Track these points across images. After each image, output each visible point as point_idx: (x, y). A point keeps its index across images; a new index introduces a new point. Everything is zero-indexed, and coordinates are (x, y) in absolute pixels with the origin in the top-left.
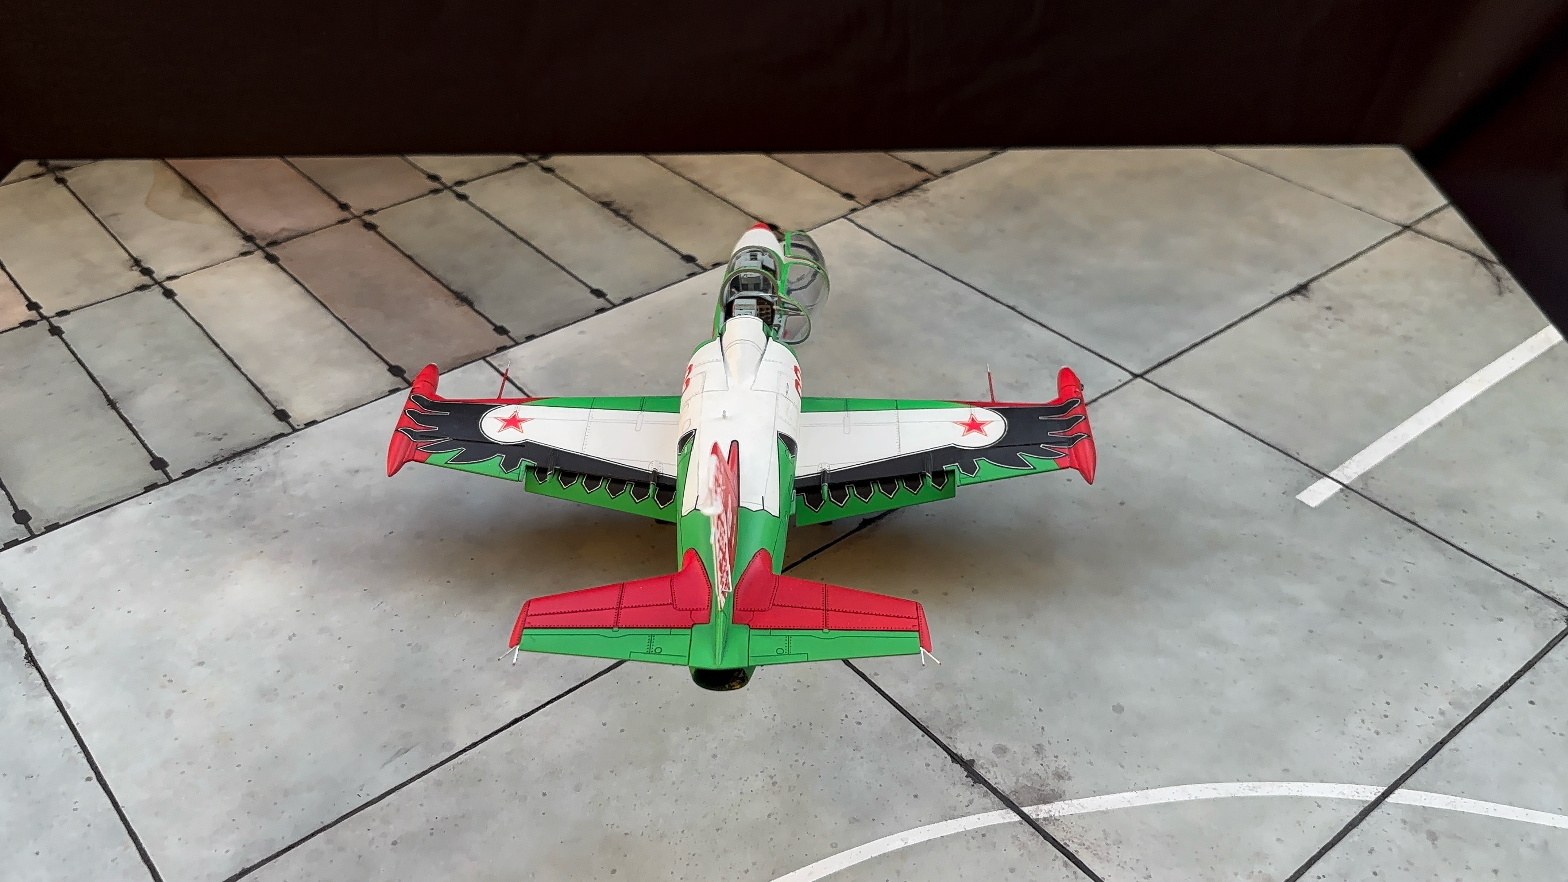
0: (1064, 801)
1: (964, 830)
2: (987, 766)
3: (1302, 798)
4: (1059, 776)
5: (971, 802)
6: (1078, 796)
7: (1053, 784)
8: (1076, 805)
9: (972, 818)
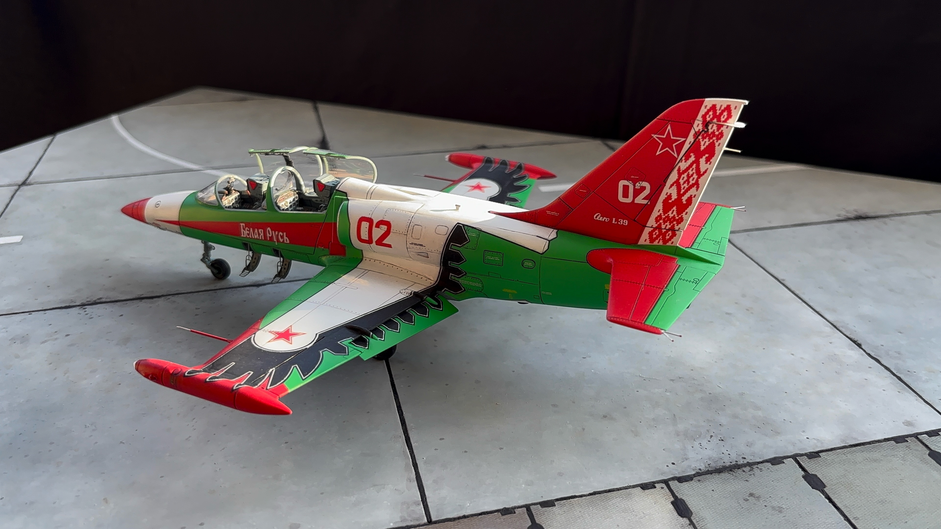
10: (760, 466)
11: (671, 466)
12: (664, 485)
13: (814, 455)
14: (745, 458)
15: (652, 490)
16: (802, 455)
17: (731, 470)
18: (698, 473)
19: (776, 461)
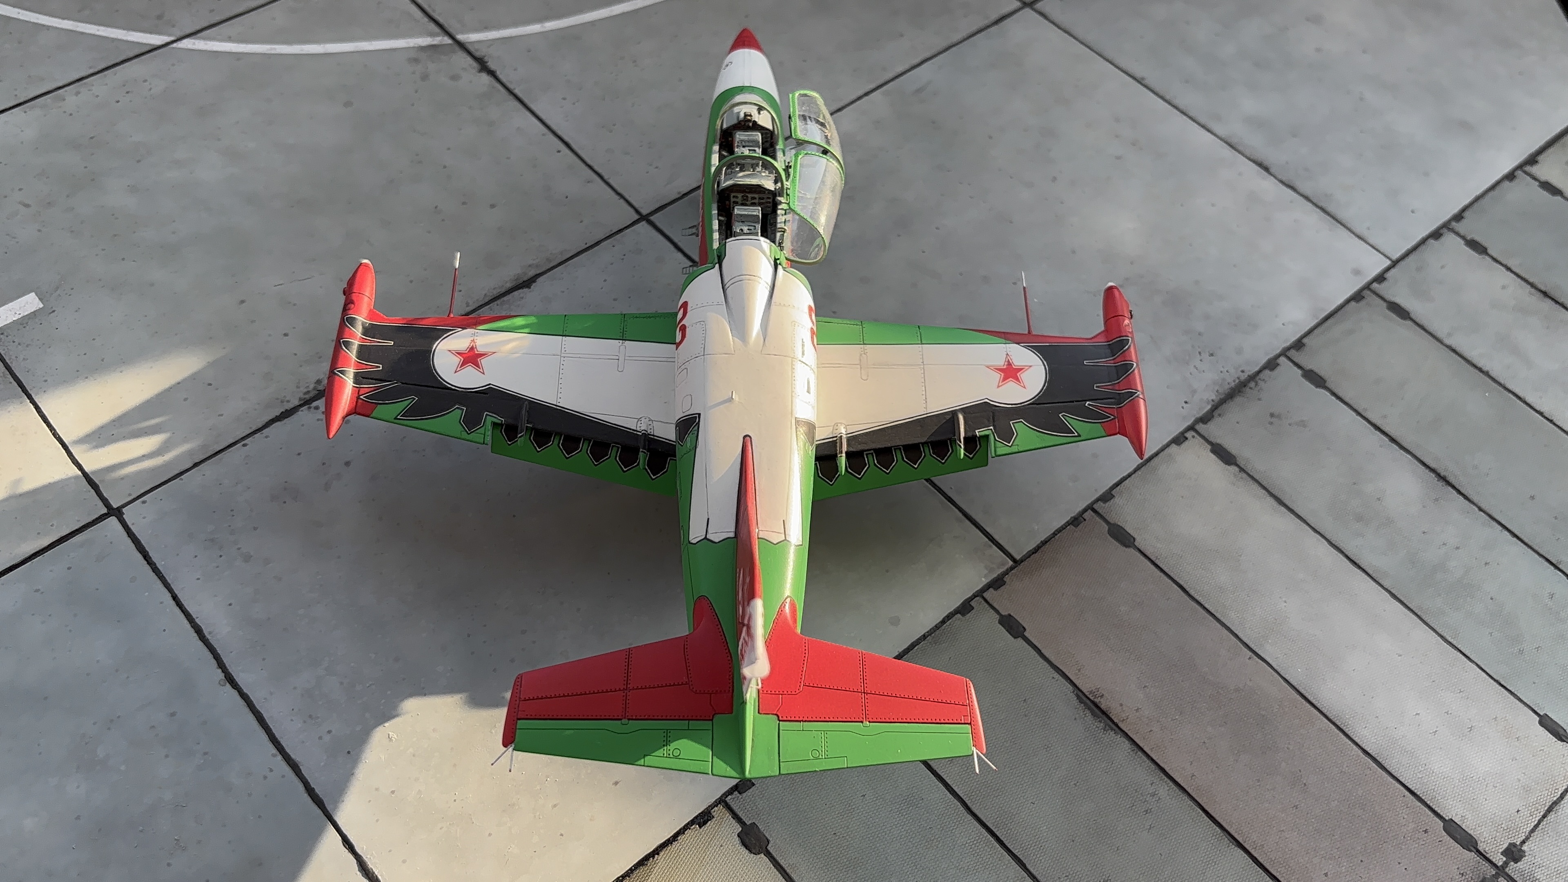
0: (420, 46)
1: (497, 31)
2: (469, 68)
4: (416, 61)
5: (489, 47)
7: (423, 56)
8: (412, 43)
10: (1261, 376)
11: (1185, 405)
12: (1193, 433)
13: (1299, 345)
14: (1243, 371)
15: (1187, 443)
16: (1289, 349)
17: (1239, 392)
18: (1213, 406)
19: (1271, 365)
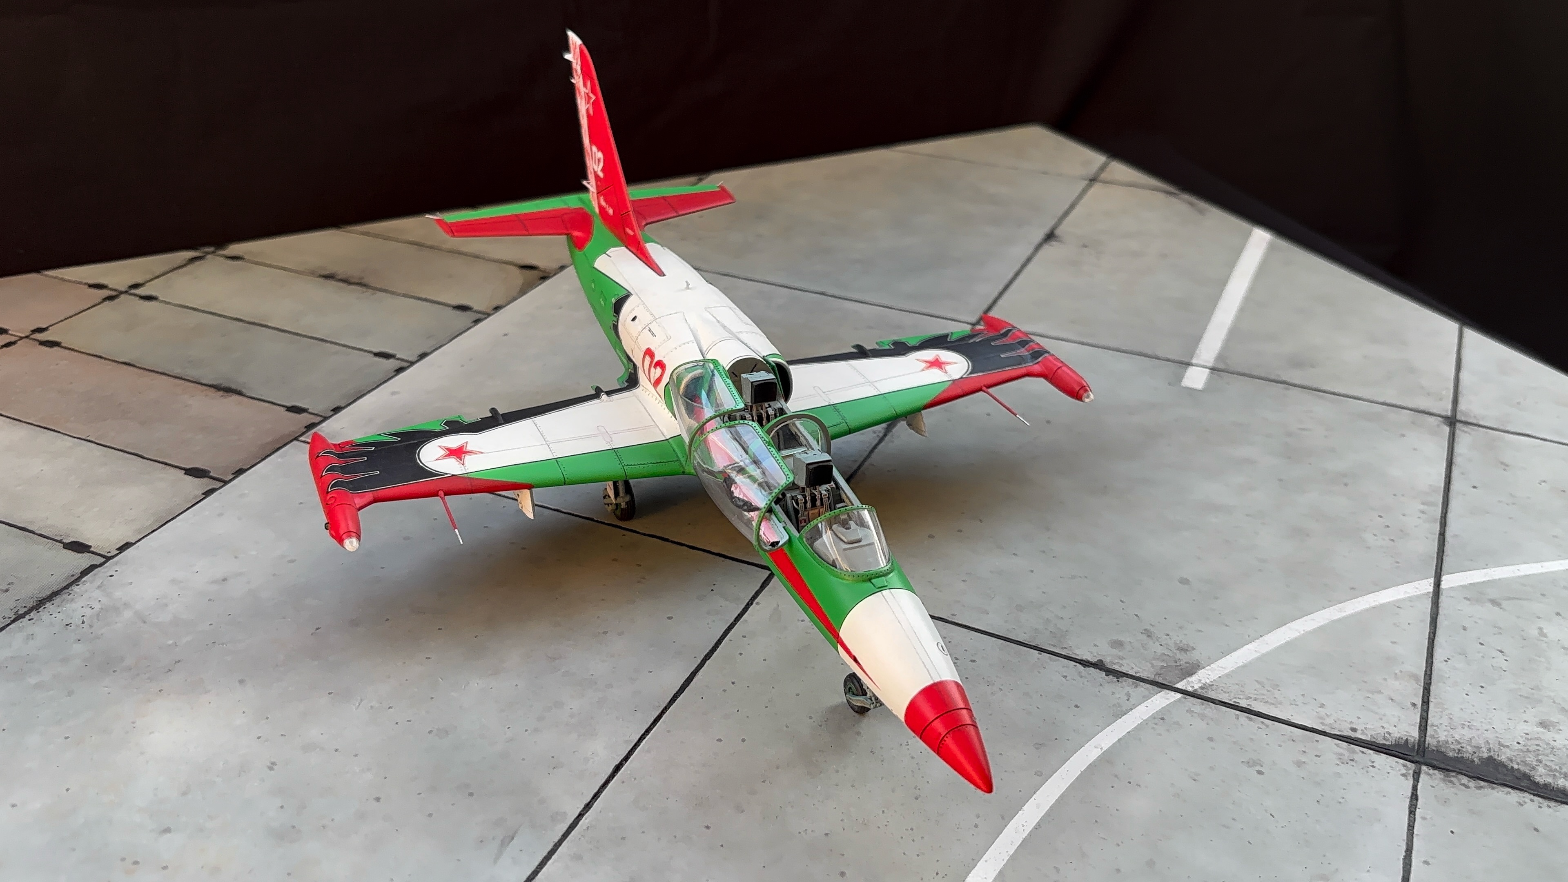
0: (1204, 668)
1: (1142, 720)
2: (1117, 661)
3: (1382, 606)
4: (1184, 650)
5: (1128, 695)
6: (1212, 661)
7: (1184, 658)
8: (1216, 668)
9: (1142, 707)
12: (109, 555)
15: (118, 546)
17: (41, 601)
18: (79, 581)
